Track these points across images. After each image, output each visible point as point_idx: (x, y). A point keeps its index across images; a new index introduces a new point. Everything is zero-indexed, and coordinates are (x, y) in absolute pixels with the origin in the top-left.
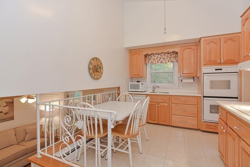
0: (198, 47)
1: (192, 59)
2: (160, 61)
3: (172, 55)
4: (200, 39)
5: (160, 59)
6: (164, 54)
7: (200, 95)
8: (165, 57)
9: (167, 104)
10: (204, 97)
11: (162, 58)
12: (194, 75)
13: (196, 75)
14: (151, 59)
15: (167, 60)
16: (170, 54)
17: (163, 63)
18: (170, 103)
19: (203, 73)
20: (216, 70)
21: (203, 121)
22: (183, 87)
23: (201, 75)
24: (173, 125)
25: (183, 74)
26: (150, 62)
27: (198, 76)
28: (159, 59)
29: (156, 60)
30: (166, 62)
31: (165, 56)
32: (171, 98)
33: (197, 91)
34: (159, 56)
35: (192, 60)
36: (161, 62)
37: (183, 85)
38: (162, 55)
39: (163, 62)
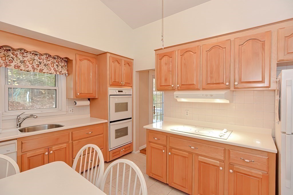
2: (39, 68)
3: (60, 63)
5: (39, 63)
6: (47, 58)
8: (49, 62)
9: (66, 145)
11: (42, 63)
13: (95, 96)
14: (15, 60)
15: (52, 68)
16: (56, 59)
17: (44, 73)
18: (71, 141)
19: (110, 95)
20: (119, 91)
25: (81, 93)
26: (13, 64)
28: (37, 63)
29: (28, 63)
30: (50, 73)
31: (48, 60)
34: (36, 58)
35: (91, 77)
36: (41, 71)
37: (73, 109)
38: (42, 57)
39: (44, 71)
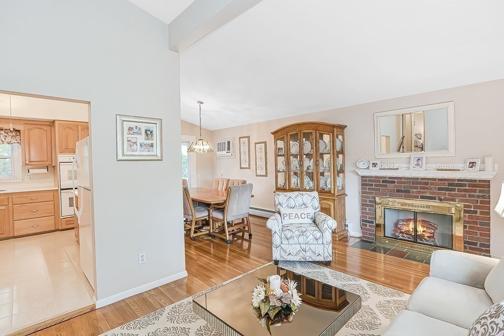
0: (52, 128)
1: (45, 142)
4: (54, 121)
7: (58, 189)
9: (4, 207)
10: (61, 190)
12: (47, 164)
13: (51, 164)
18: (10, 205)
19: (60, 162)
21: (61, 218)
22: (32, 180)
23: (56, 163)
24: (16, 234)
25: (31, 162)
27: (54, 165)
32: (12, 198)
33: (53, 184)
37: (30, 178)
